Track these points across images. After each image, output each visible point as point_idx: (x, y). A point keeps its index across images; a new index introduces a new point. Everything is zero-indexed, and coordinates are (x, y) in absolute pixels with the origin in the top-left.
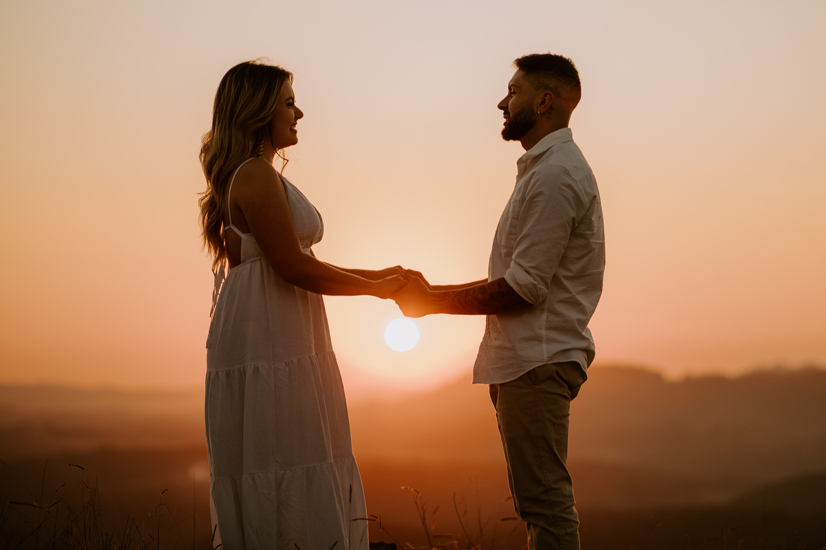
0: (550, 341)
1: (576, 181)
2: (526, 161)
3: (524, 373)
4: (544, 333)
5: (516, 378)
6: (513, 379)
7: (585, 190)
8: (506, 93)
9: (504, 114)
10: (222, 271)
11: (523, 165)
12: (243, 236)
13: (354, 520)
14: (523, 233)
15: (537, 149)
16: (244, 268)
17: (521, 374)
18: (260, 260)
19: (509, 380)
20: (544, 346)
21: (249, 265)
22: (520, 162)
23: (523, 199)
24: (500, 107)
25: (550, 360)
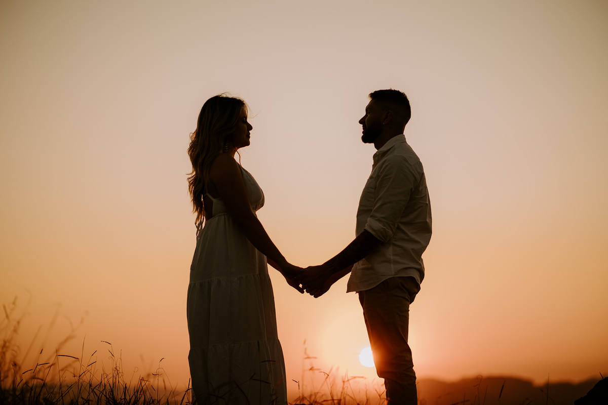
0: (396, 262)
1: (411, 165)
2: (379, 155)
3: (380, 283)
4: (392, 257)
5: (375, 286)
6: (373, 287)
7: (417, 171)
8: (364, 114)
9: (363, 126)
10: (201, 223)
11: (376, 158)
12: (214, 200)
13: (262, 362)
14: (379, 196)
15: (384, 148)
16: (214, 220)
17: (378, 284)
18: (224, 215)
19: (371, 288)
20: (392, 266)
21: (217, 218)
22: (375, 156)
23: (378, 176)
24: (361, 122)
25: (396, 275)
